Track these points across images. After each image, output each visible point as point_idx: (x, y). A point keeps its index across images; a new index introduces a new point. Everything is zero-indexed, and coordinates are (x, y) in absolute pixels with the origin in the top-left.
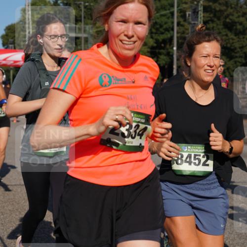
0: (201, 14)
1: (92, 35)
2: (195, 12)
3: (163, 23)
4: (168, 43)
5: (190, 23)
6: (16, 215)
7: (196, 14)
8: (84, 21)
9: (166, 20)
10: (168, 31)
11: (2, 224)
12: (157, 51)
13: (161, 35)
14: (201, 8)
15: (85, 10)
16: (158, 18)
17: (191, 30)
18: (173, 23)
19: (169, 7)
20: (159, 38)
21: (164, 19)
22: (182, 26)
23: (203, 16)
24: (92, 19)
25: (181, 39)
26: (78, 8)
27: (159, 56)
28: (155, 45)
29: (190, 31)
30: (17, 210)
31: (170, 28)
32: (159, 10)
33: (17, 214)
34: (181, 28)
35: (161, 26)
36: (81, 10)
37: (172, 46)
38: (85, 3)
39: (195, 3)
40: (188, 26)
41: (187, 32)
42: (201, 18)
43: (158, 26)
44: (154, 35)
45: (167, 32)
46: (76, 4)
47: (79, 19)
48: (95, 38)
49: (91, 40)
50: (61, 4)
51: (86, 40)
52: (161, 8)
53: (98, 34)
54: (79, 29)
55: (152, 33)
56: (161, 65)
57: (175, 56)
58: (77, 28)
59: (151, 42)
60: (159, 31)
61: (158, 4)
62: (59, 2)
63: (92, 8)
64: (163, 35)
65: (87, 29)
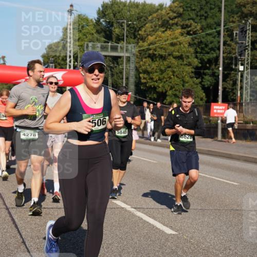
0: (249, 34)
1: (134, 54)
2: (243, 31)
3: (209, 42)
4: (214, 64)
5: (237, 43)
7: (244, 33)
8: (126, 40)
9: (213, 39)
10: (214, 51)
12: (202, 71)
13: (206, 55)
14: (249, 27)
15: (128, 28)
16: (203, 38)
17: (238, 49)
18: (219, 42)
19: (215, 26)
20: (204, 57)
21: (210, 38)
22: (229, 45)
23: (252, 36)
24: (135, 38)
25: (227, 59)
26: (120, 27)
27: (204, 76)
28: (200, 65)
29: (237, 51)
31: (215, 47)
32: (205, 28)
34: (227, 47)
35: (206, 45)
36: (124, 29)
37: (217, 67)
38: (128, 21)
39: (244, 22)
40: (235, 45)
41: (234, 51)
42: (249, 37)
43: (203, 46)
44: (198, 55)
45: (212, 52)
46: (119, 23)
47: (122, 37)
48: (137, 58)
49: (133, 59)
50: (104, 23)
51: (128, 59)
52: (207, 27)
53: (140, 54)
54: (121, 48)
55: (196, 52)
56: (206, 86)
57: (221, 77)
58: (119, 47)
59: (196, 62)
60: (204, 50)
61: (204, 23)
62: (102, 20)
63: (136, 26)
64: (209, 55)
65: (129, 48)
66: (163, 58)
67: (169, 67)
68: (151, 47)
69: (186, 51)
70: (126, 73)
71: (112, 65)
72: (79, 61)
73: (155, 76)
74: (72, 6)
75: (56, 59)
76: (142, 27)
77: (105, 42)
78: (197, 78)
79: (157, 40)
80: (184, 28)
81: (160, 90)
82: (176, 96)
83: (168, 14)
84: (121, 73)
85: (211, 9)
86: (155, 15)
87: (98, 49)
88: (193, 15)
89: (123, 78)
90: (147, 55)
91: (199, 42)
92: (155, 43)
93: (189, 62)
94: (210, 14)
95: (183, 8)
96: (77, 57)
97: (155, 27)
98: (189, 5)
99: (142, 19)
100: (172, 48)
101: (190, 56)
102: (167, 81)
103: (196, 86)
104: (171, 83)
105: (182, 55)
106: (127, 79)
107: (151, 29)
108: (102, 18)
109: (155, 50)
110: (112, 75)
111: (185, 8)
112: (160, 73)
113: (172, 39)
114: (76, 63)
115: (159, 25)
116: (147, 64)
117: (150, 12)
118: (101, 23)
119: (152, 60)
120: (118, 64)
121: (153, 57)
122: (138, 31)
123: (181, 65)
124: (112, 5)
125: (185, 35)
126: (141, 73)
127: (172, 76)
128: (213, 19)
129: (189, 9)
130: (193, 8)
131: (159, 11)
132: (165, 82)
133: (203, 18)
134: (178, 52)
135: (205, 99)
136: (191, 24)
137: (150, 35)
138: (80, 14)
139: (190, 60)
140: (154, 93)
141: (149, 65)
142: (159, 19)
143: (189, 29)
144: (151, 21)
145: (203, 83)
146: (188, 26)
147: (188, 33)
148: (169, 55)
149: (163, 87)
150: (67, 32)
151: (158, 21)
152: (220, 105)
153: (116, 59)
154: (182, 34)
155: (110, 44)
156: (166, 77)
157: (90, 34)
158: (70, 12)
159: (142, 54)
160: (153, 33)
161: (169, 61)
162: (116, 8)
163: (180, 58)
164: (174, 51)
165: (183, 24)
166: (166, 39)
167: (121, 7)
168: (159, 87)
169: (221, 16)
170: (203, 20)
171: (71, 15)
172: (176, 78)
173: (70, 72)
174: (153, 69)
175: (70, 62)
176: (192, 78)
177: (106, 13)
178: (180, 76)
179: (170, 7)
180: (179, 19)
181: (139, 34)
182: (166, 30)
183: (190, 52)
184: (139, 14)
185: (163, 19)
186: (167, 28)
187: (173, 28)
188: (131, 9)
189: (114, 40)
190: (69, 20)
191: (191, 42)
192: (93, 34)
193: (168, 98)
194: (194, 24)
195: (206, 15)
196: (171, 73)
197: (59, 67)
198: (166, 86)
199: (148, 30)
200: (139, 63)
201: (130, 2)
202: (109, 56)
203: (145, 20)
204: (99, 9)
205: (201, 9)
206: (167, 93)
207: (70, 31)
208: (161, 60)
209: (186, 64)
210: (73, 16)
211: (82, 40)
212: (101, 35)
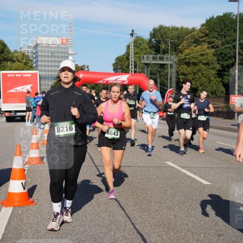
1: (175, 62)
3: (227, 53)
8: (170, 53)
9: (229, 51)
10: (231, 59)
12: (222, 73)
15: (171, 45)
16: (224, 50)
18: (235, 53)
19: (231, 42)
20: (224, 64)
21: (228, 50)
24: (175, 51)
26: (166, 44)
27: (224, 76)
28: (221, 69)
30: (127, 183)
31: (232, 56)
32: (224, 44)
33: (128, 186)
35: (226, 55)
36: (168, 45)
38: (171, 40)
43: (223, 56)
44: (220, 62)
45: (230, 60)
46: (164, 41)
47: (167, 51)
48: (177, 64)
49: (174, 65)
50: (154, 41)
51: (171, 66)
52: (226, 43)
53: (179, 62)
54: (166, 58)
55: (219, 60)
56: (226, 83)
57: (237, 77)
59: (218, 67)
60: (224, 59)
61: (224, 40)
63: (176, 43)
64: (227, 62)
65: (172, 58)
66: (195, 64)
67: (200, 70)
68: (186, 57)
69: (211, 60)
70: (170, 75)
71: (160, 70)
72: (137, 67)
73: (190, 77)
74: (133, 31)
75: (122, 66)
76: (180, 43)
77: (155, 54)
78: (219, 78)
79: (191, 52)
80: (210, 44)
83: (198, 34)
84: (167, 75)
85: (228, 30)
86: (189, 35)
87: (151, 59)
88: (216, 35)
89: (168, 79)
90: (184, 63)
91: (220, 53)
92: (190, 54)
93: (213, 67)
94: (228, 34)
95: (209, 30)
96: (136, 65)
98: (213, 28)
99: (180, 39)
100: (202, 58)
101: (214, 63)
102: (198, 80)
103: (218, 83)
104: (201, 81)
105: (208, 62)
106: (171, 79)
107: (187, 45)
108: (153, 38)
109: (190, 59)
110: (160, 77)
112: (193, 74)
113: (202, 51)
114: (136, 69)
115: (192, 42)
116: (184, 68)
117: (186, 33)
119: (188, 66)
120: (164, 69)
121: (188, 64)
122: (178, 46)
124: (160, 29)
125: (210, 48)
126: (180, 75)
127: (202, 77)
128: (230, 37)
129: (213, 31)
130: (216, 30)
131: (193, 33)
132: (196, 81)
133: (223, 36)
134: (206, 60)
135: (225, 92)
136: (215, 41)
137: (186, 49)
138: (137, 35)
139: (214, 65)
141: (186, 70)
142: (192, 38)
143: (213, 44)
144: (187, 40)
145: (223, 81)
147: (213, 47)
148: (200, 62)
149: (196, 84)
150: (130, 48)
151: (192, 39)
152: (236, 97)
153: (162, 66)
154: (208, 48)
155: (158, 56)
156: (197, 77)
157: (145, 49)
158: (132, 35)
159: (181, 62)
160: (188, 47)
161: (199, 66)
162: (162, 32)
163: (207, 64)
164: (203, 60)
165: (209, 42)
166: (197, 51)
167: (166, 30)
169: (236, 35)
170: (223, 38)
172: (204, 78)
173: (132, 75)
174: (188, 72)
175: (132, 68)
176: (215, 77)
177: (156, 35)
178: (207, 77)
179: (200, 29)
180: (206, 37)
181: (179, 49)
182: (197, 45)
183: (214, 60)
184: (178, 35)
185: (195, 38)
186: (198, 44)
187: (202, 44)
188: (173, 32)
189: (161, 53)
190: (130, 40)
191: (215, 53)
192: (147, 49)
195: (225, 34)
196: (201, 75)
197: (124, 72)
198: (198, 84)
199: (185, 45)
200: (178, 68)
201: (172, 27)
202: (158, 64)
203: (182, 39)
204: (151, 32)
205: (222, 30)
206: (199, 89)
207: (132, 47)
208: (194, 66)
209: (212, 68)
210: (133, 38)
211: (139, 54)
212: (153, 49)
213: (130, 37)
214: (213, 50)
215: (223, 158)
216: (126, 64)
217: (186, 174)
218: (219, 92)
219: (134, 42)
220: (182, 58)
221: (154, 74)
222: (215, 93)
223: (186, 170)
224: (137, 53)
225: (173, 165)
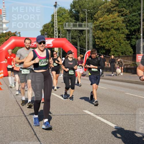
1: (92, 28)
3: (134, 20)
4: (137, 32)
6: (51, 132)
8: (87, 21)
9: (136, 18)
10: (137, 25)
11: (43, 138)
12: (130, 36)
13: (133, 27)
15: (88, 14)
16: (131, 17)
18: (140, 19)
19: (137, 10)
20: (131, 28)
21: (134, 18)
24: (92, 19)
26: (83, 13)
27: (132, 39)
28: (129, 33)
32: (132, 12)
35: (133, 22)
36: (85, 14)
37: (139, 34)
38: (88, 10)
43: (131, 22)
44: (128, 27)
45: (136, 25)
46: (82, 11)
47: (85, 19)
48: (93, 30)
49: (91, 31)
50: (74, 11)
51: (89, 31)
52: (133, 11)
53: (95, 28)
54: (84, 25)
55: (127, 26)
56: (133, 45)
58: (83, 25)
59: (127, 32)
60: (132, 25)
61: (131, 9)
62: (73, 10)
63: (92, 13)
64: (134, 27)
65: (89, 25)
66: (108, 30)
67: (112, 35)
68: (101, 24)
69: (121, 26)
70: (88, 39)
71: (79, 35)
72: (61, 33)
73: (104, 40)
74: (56, 3)
75: (48, 32)
76: (96, 13)
77: (75, 22)
78: (128, 41)
79: (104, 20)
80: (120, 13)
81: (107, 48)
82: (116, 51)
83: (110, 5)
84: (85, 39)
85: (135, 1)
86: (103, 6)
87: (72, 26)
88: (124, 5)
89: (86, 42)
90: (99, 29)
91: (128, 20)
92: (104, 22)
93: (123, 32)
94: (134, 4)
95: (119, 1)
96: (60, 31)
97: (103, 12)
99: (96, 9)
100: (113, 24)
101: (123, 28)
102: (111, 43)
103: (127, 45)
104: (113, 44)
105: (119, 28)
106: (88, 42)
107: (101, 14)
108: (73, 8)
109: (103, 25)
110: (80, 41)
111: (120, 1)
112: (107, 38)
113: (113, 19)
114: (59, 35)
115: (106, 11)
116: (99, 33)
117: (100, 4)
118: (73, 12)
119: (102, 31)
120: (83, 34)
121: (102, 30)
122: (94, 15)
123: (118, 33)
124: (78, 1)
125: (120, 16)
126: (96, 39)
127: (114, 40)
128: (136, 7)
129: (122, 2)
131: (105, 4)
132: (109, 44)
133: (131, 6)
134: (117, 26)
135: (133, 52)
136: (123, 10)
137: (100, 17)
138: (60, 7)
140: (103, 50)
142: (105, 8)
143: (123, 13)
144: (101, 9)
145: (131, 43)
146: (121, 11)
147: (122, 15)
148: (112, 28)
149: (109, 46)
150: (54, 17)
153: (81, 31)
154: (119, 16)
155: (78, 23)
156: (110, 40)
157: (67, 18)
158: (55, 6)
159: (96, 28)
160: (102, 16)
161: (111, 31)
162: (81, 3)
163: (118, 29)
164: (114, 26)
165: (119, 11)
166: (110, 19)
167: (84, 2)
168: (106, 46)
169: (141, 5)
170: (130, 8)
171: (56, 8)
172: (116, 41)
173: (56, 39)
174: (103, 36)
175: (56, 34)
176: (125, 40)
177: (75, 6)
178: (118, 40)
179: (111, 1)
180: (117, 7)
181: (94, 17)
182: (109, 14)
183: (123, 26)
184: (94, 5)
185: (107, 8)
186: (110, 13)
187: (113, 12)
188: (90, 3)
189: (80, 21)
190: (54, 11)
191: (124, 20)
192: (68, 18)
193: (111, 52)
194: (125, 10)
195: (132, 4)
196: (113, 38)
197: (50, 37)
198: (110, 46)
199: (99, 14)
200: (94, 33)
202: (78, 30)
203: (97, 9)
204: (71, 4)
205: (129, 1)
206: (111, 50)
207: (56, 17)
208: (107, 31)
209: (121, 33)
210: (57, 8)
211: (62, 22)
212: (73, 18)
213: (54, 8)
214: (122, 18)
215: (130, 106)
216: (51, 30)
217: (100, 120)
218: (128, 52)
219: (58, 12)
220: (97, 25)
221: (75, 39)
222: (125, 53)
223: (100, 117)
224: (60, 22)
225: (89, 113)
